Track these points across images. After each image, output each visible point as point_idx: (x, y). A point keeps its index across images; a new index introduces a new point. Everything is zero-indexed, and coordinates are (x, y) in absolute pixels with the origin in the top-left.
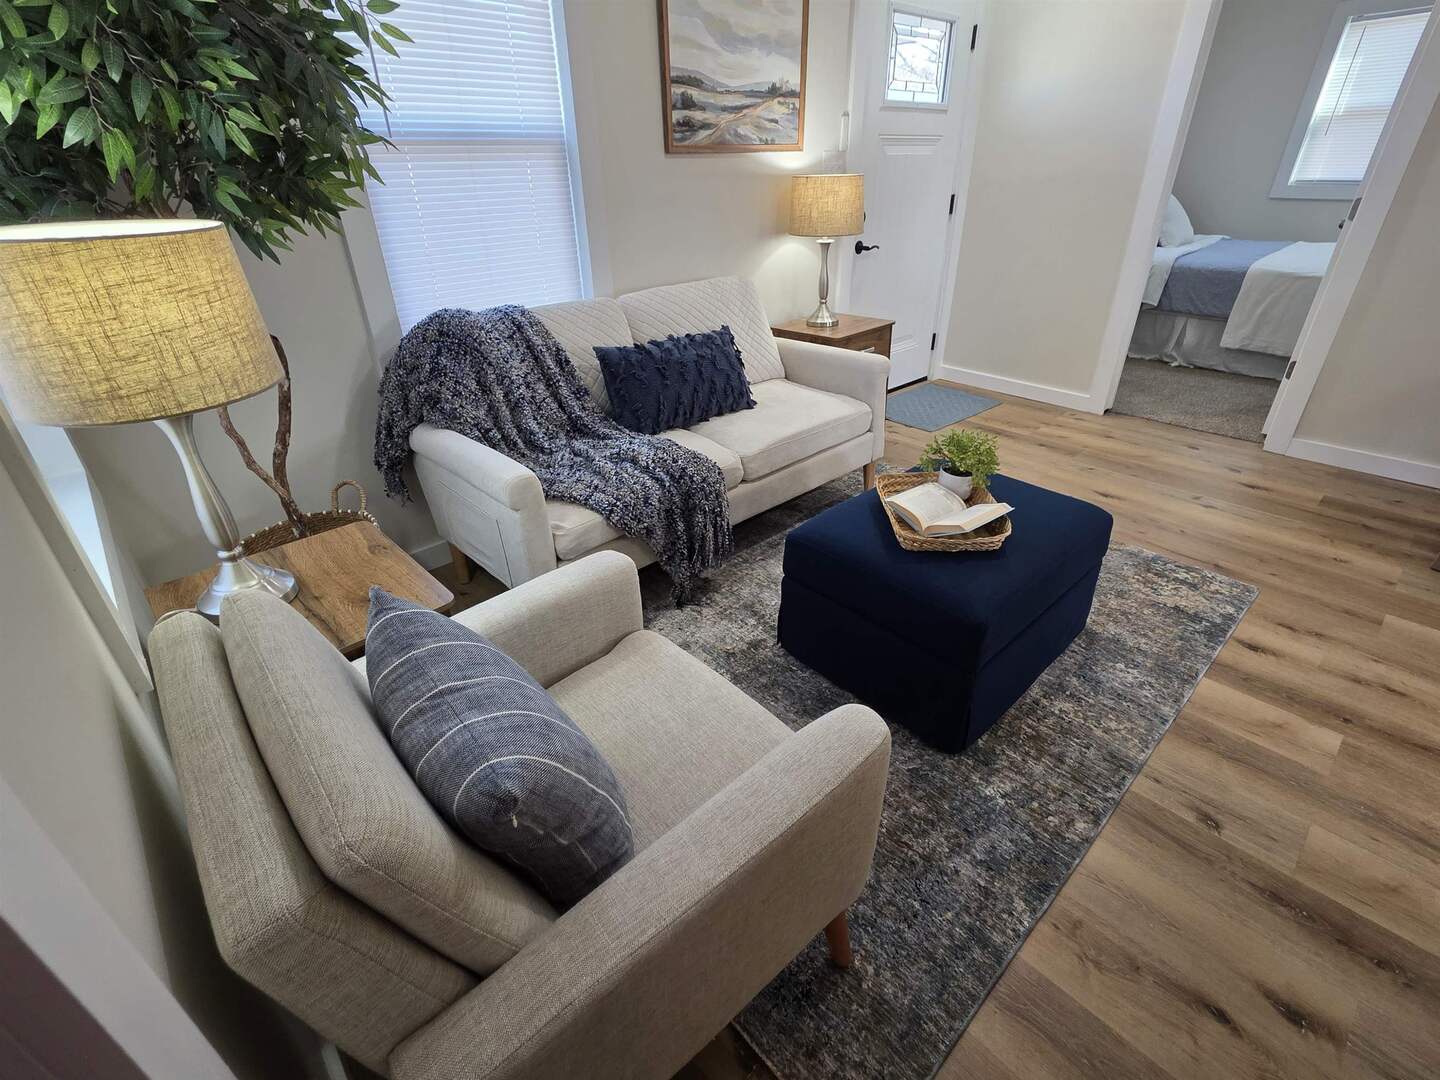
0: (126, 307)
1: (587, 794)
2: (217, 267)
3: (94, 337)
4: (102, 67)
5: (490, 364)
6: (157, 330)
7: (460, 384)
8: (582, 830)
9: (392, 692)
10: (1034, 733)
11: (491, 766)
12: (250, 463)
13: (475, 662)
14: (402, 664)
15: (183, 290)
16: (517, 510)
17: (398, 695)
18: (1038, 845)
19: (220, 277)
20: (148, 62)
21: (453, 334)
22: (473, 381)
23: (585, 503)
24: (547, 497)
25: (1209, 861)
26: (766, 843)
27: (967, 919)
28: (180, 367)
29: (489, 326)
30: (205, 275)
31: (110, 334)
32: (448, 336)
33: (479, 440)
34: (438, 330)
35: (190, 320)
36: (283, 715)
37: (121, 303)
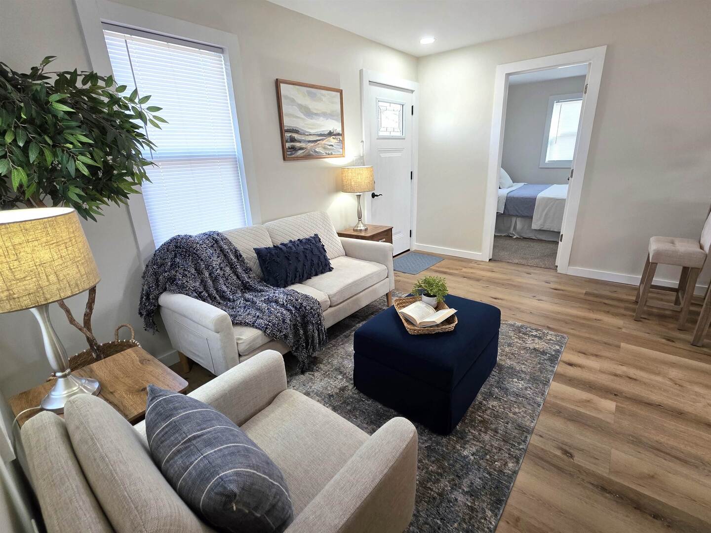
0: (22, 254)
1: (270, 485)
2: (72, 231)
3: (3, 270)
4: (15, 141)
5: (202, 260)
6: (38, 264)
7: (186, 270)
8: (267, 507)
9: (162, 443)
10: (482, 419)
11: (220, 478)
12: (72, 321)
13: (206, 420)
14: (166, 426)
15: (54, 243)
16: (218, 333)
17: (165, 443)
18: (492, 479)
19: (72, 235)
20: (39, 137)
21: (183, 246)
22: (193, 269)
23: (253, 325)
24: (233, 323)
25: (571, 475)
26: (363, 499)
27: (465, 526)
28: (48, 280)
29: (201, 242)
30: (65, 235)
31: (12, 268)
32: (180, 248)
33: (196, 297)
34: (175, 246)
35: (56, 257)
36: (107, 465)
37: (20, 252)
